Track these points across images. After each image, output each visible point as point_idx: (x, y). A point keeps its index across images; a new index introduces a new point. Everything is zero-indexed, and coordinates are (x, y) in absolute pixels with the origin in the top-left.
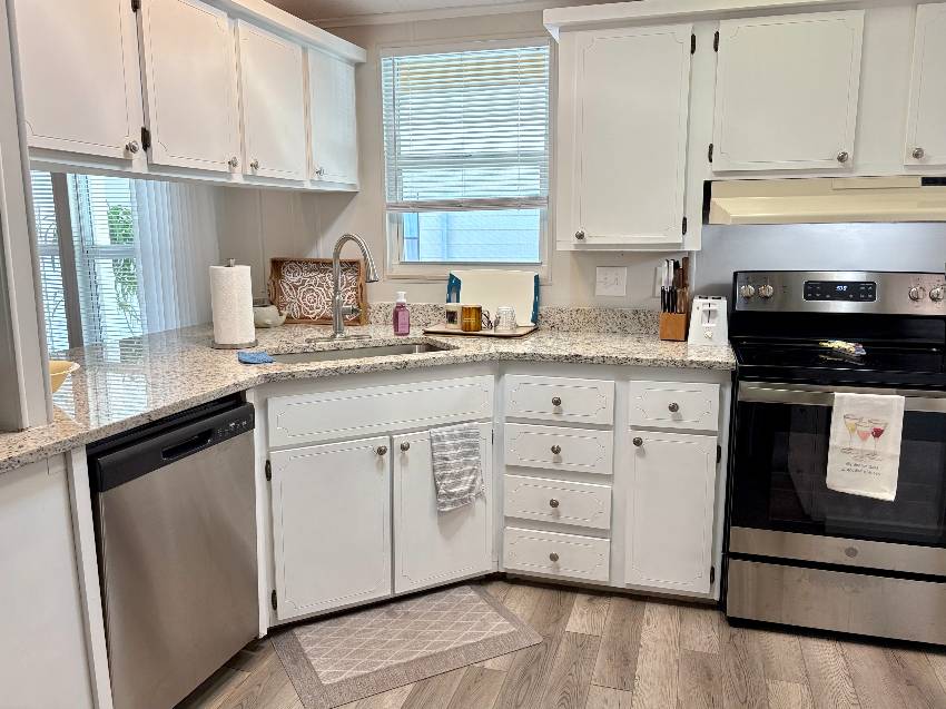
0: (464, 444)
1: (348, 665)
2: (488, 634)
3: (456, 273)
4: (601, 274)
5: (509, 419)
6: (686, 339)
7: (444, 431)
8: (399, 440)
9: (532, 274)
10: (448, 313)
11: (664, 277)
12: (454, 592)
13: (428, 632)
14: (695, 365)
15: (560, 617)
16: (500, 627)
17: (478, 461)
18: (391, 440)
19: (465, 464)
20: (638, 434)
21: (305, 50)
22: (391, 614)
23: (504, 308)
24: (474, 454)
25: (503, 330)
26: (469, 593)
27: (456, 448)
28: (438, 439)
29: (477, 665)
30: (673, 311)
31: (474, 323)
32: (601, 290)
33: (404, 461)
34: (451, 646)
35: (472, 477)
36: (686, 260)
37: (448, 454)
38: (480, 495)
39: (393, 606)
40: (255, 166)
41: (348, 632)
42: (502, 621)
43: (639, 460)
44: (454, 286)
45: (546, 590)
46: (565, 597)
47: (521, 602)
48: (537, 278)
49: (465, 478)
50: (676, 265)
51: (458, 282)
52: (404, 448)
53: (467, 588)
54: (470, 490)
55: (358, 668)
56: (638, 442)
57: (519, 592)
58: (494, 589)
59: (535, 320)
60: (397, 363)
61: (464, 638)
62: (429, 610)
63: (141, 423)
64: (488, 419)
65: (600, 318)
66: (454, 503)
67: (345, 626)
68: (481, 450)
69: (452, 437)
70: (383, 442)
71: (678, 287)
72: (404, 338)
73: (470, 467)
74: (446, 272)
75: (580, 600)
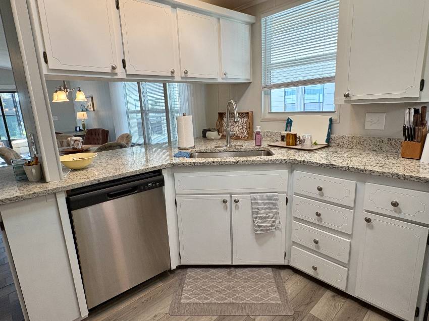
0: (269, 204)
1: (196, 295)
2: (265, 301)
3: (291, 117)
4: (369, 118)
5: (296, 194)
6: (420, 159)
7: (258, 196)
8: (235, 197)
9: (328, 117)
10: (282, 136)
11: (407, 119)
12: (262, 270)
13: (239, 288)
14: (413, 179)
15: (310, 301)
16: (273, 299)
17: (276, 213)
18: (231, 197)
19: (269, 213)
20: (369, 216)
21: (219, 19)
22: (229, 274)
23: (306, 136)
24: (275, 208)
25: (307, 146)
26: (269, 273)
27: (265, 205)
28: (255, 199)
29: (252, 317)
30: (412, 140)
31: (292, 141)
32: (368, 126)
33: (237, 208)
34: (244, 301)
35: (273, 220)
36: (424, 108)
37: (260, 207)
38: (278, 228)
39: (232, 269)
40: (186, 73)
41: (207, 277)
42: (276, 295)
43: (369, 231)
44: (289, 123)
45: (311, 282)
46: (319, 290)
47: (293, 285)
48: (331, 120)
49: (269, 220)
50: (416, 111)
51: (291, 121)
52: (236, 201)
53: (270, 269)
54: (272, 225)
55: (198, 299)
56: (368, 220)
57: (297, 278)
58: (284, 273)
59: (328, 141)
60: (233, 162)
61: (253, 299)
62: (246, 277)
63: (93, 183)
64: (285, 193)
65: (365, 143)
66: (262, 230)
67: (207, 273)
68: (279, 206)
69: (262, 199)
70: (227, 197)
71: (417, 126)
72: (258, 147)
73: (272, 215)
74: (285, 117)
75: (328, 294)
